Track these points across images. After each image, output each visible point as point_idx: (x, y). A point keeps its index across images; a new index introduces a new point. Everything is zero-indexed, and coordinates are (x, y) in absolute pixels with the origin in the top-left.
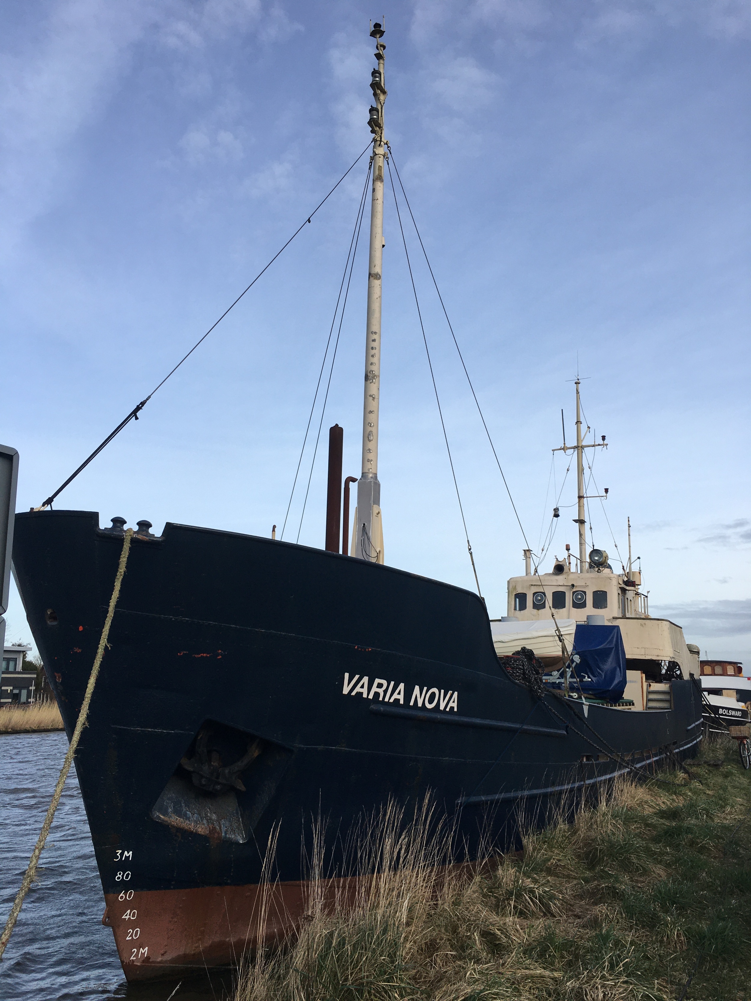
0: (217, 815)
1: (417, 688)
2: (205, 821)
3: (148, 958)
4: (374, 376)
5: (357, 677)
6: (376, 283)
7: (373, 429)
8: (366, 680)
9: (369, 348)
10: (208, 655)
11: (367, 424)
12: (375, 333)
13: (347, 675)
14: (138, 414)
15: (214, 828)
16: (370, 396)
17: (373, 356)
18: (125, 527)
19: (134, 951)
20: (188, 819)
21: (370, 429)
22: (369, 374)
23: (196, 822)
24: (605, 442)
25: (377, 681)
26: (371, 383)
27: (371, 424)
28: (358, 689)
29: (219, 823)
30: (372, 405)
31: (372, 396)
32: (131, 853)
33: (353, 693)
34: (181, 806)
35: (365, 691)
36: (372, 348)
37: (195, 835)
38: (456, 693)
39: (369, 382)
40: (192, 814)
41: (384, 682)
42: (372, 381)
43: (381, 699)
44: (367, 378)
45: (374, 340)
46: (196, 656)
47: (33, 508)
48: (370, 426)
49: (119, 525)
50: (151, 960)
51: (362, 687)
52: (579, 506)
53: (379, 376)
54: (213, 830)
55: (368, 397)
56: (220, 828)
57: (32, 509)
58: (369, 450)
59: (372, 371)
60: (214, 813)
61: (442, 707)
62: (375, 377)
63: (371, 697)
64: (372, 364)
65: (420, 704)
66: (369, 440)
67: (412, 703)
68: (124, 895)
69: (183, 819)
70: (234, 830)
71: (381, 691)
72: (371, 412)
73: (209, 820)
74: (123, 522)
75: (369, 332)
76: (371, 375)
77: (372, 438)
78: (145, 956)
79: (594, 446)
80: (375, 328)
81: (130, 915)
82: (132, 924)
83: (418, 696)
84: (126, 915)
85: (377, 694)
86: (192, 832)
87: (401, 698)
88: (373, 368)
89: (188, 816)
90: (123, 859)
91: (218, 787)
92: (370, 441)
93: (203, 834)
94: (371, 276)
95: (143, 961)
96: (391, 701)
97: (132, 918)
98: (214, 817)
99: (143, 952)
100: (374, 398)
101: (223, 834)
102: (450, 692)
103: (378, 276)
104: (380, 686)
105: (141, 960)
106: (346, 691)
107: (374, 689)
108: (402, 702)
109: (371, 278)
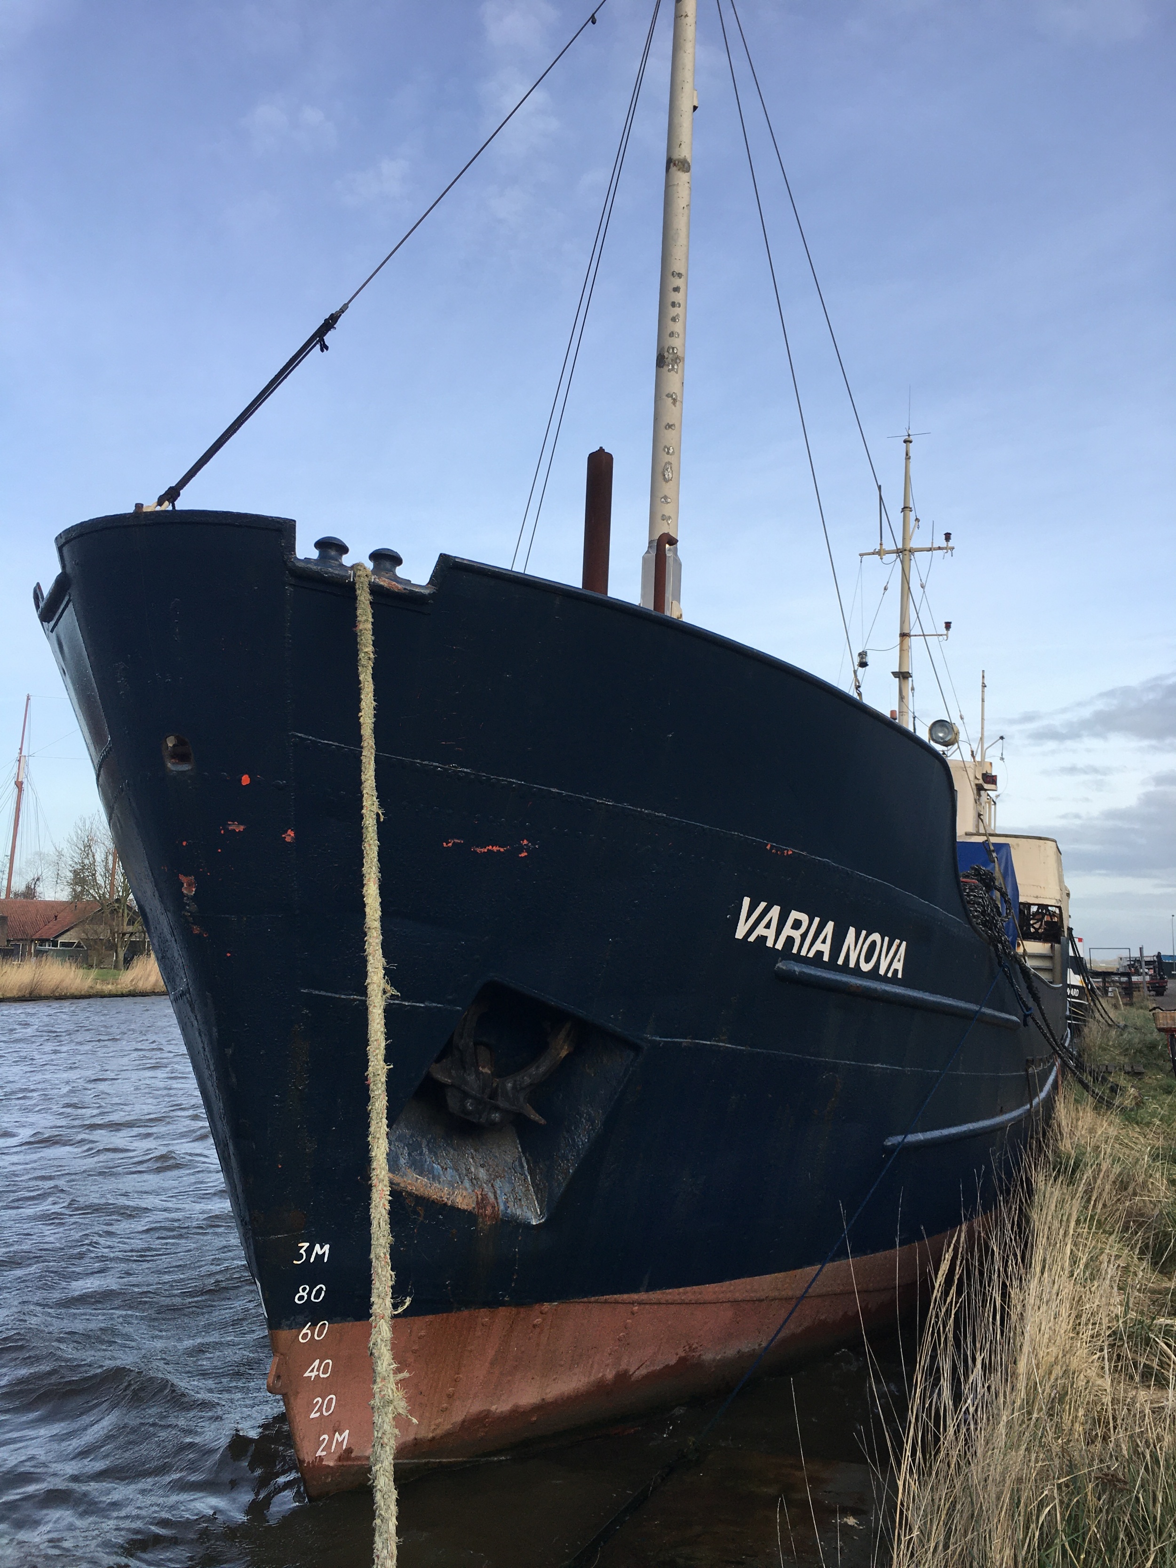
0: (488, 1171)
1: (852, 931)
2: (467, 1183)
3: (349, 1451)
4: (677, 359)
5: (763, 905)
6: (682, 178)
7: (672, 459)
8: (775, 911)
9: (665, 305)
10: (502, 850)
11: (659, 449)
12: (680, 275)
13: (746, 901)
14: (328, 338)
15: (484, 1197)
16: (668, 396)
17: (674, 319)
18: (347, 560)
19: (324, 1439)
20: (435, 1178)
21: (667, 458)
22: (666, 354)
23: (451, 1184)
24: (951, 543)
25: (794, 915)
26: (669, 371)
27: (669, 449)
28: (760, 930)
29: (492, 1186)
30: (671, 414)
31: (672, 396)
32: (327, 1247)
33: (751, 939)
34: (421, 1154)
35: (770, 934)
36: (673, 304)
37: (453, 1211)
38: (904, 943)
39: (666, 368)
40: (442, 1167)
41: (804, 918)
42: (673, 367)
43: (795, 951)
44: (661, 361)
45: (676, 289)
46: (478, 850)
47: (142, 505)
48: (668, 453)
49: (333, 553)
50: (353, 1455)
51: (768, 926)
52: (901, 650)
53: (683, 358)
54: (482, 1199)
55: (665, 397)
56: (496, 1198)
57: (139, 506)
58: (665, 497)
59: (673, 348)
60: (482, 1166)
61: (882, 972)
62: (678, 361)
63: (779, 946)
64: (672, 334)
65: (852, 964)
66: (665, 479)
67: (840, 962)
68: (309, 1331)
69: (428, 1179)
70: (520, 1200)
71: (797, 935)
72: (670, 426)
73: (474, 1181)
74: (343, 549)
75: (667, 272)
76: (671, 356)
77: (670, 476)
78: (344, 1447)
79: (930, 550)
80: (678, 265)
81: (318, 1370)
82: (323, 1387)
83: (852, 947)
84: (312, 1371)
85: (790, 940)
86: (446, 1204)
87: (826, 949)
88: (676, 342)
89: (436, 1173)
90: (312, 1260)
91: (496, 1116)
92: (667, 481)
93: (466, 1207)
94: (672, 165)
95: (340, 1459)
96: (811, 955)
97: (322, 1376)
98: (482, 1173)
99: (340, 1440)
100: (675, 401)
101: (502, 1207)
102: (897, 941)
103: (686, 165)
104: (797, 925)
105: (336, 1457)
106: (740, 934)
107: (787, 931)
108: (826, 958)
109: (673, 169)
